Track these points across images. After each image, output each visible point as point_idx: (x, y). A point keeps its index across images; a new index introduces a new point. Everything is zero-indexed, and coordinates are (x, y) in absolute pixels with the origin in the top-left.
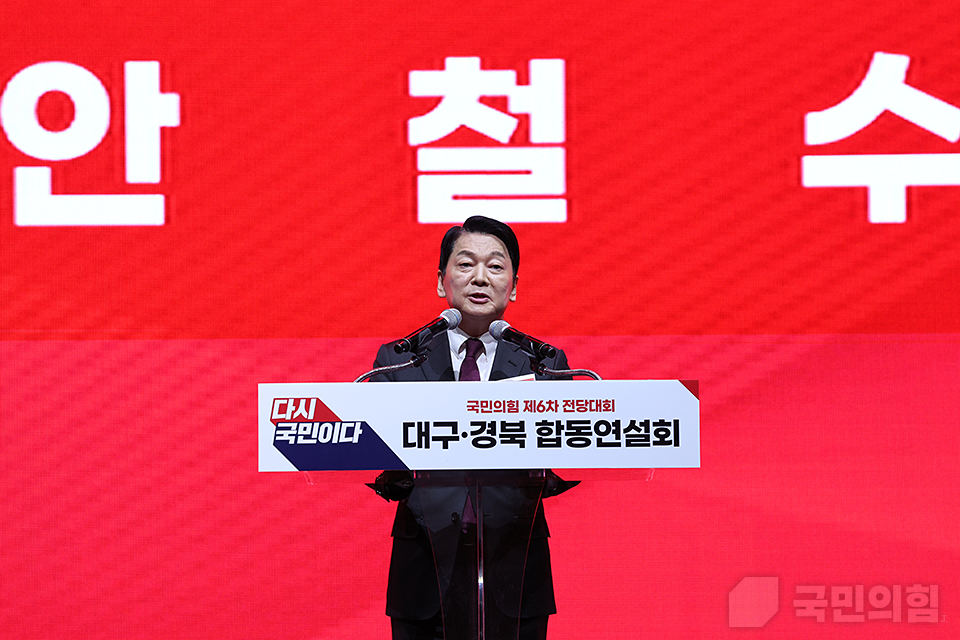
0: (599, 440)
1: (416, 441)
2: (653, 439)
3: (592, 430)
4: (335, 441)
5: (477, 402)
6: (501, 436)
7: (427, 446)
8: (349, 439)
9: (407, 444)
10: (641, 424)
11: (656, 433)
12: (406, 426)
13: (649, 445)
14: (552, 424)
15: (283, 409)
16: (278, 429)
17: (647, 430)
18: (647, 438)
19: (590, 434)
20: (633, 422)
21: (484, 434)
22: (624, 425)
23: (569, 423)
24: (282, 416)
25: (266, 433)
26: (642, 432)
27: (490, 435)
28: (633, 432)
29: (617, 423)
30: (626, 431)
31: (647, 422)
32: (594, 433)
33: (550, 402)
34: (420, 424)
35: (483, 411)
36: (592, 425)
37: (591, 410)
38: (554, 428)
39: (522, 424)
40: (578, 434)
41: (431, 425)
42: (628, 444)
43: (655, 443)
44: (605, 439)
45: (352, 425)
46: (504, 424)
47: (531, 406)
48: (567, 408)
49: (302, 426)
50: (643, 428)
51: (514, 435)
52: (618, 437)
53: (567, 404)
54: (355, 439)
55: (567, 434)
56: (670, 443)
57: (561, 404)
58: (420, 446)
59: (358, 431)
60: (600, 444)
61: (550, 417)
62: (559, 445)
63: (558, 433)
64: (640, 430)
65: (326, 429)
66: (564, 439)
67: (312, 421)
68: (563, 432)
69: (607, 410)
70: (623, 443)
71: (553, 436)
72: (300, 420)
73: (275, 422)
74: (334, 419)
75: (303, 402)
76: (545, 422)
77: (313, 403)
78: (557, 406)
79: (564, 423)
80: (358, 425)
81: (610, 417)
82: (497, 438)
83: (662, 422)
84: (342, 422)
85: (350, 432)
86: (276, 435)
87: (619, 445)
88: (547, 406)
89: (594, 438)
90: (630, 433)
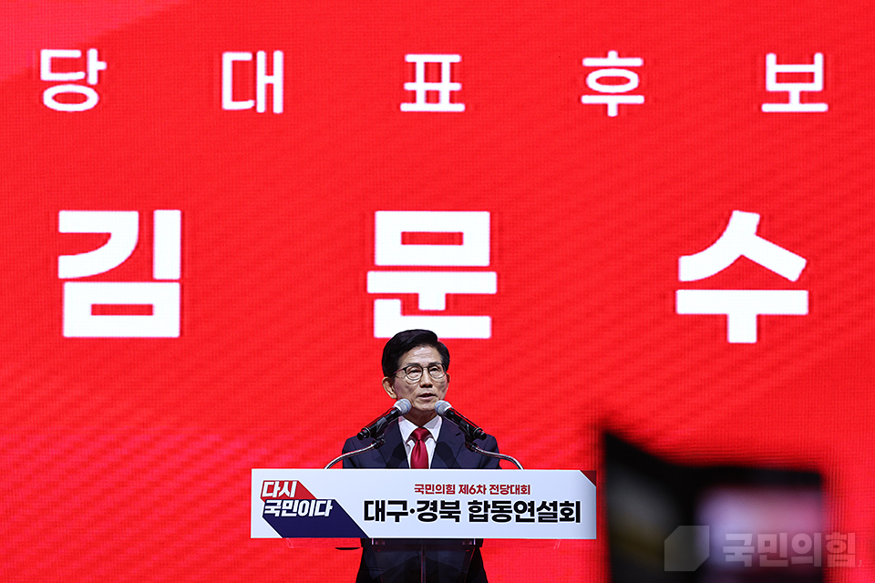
0: (518, 517)
1: (374, 515)
2: (560, 516)
3: (512, 509)
4: (311, 515)
5: (422, 486)
6: (441, 512)
7: (383, 520)
8: (322, 513)
9: (367, 518)
10: (551, 504)
11: (562, 512)
12: (367, 503)
13: (556, 521)
14: (481, 503)
15: (271, 489)
16: (267, 504)
17: (555, 509)
18: (555, 515)
19: (511, 512)
20: (544, 503)
21: (428, 511)
22: (537, 506)
23: (494, 503)
24: (270, 495)
25: (257, 507)
26: (552, 511)
27: (431, 512)
28: (544, 510)
29: (532, 504)
30: (538, 509)
31: (555, 503)
32: (514, 511)
33: (480, 486)
34: (377, 502)
35: (427, 493)
36: (512, 505)
37: (512, 493)
38: (482, 507)
39: (457, 503)
40: (501, 511)
41: (386, 503)
42: (541, 520)
43: (561, 520)
44: (522, 516)
45: (324, 502)
46: (443, 503)
47: (465, 489)
48: (493, 491)
49: (285, 502)
50: (552, 508)
51: (451, 511)
52: (532, 515)
53: (493, 488)
54: (327, 514)
55: (492, 512)
56: (573, 519)
57: (488, 488)
58: (377, 520)
59: (329, 507)
60: (518, 519)
61: (480, 498)
62: (486, 520)
63: (486, 510)
64: (549, 509)
65: (304, 505)
66: (490, 515)
67: (293, 499)
68: (489, 510)
69: (524, 493)
70: (537, 520)
71: (482, 513)
72: (284, 497)
73: (264, 499)
74: (310, 498)
75: (286, 484)
76: (475, 502)
77: (294, 484)
78: (485, 489)
79: (490, 503)
80: (329, 502)
81: (526, 499)
82: (437, 514)
83: (567, 503)
84: (317, 500)
85: (323, 508)
86: (265, 510)
87: (533, 520)
88: (477, 489)
89: (513, 515)
90: (542, 511)
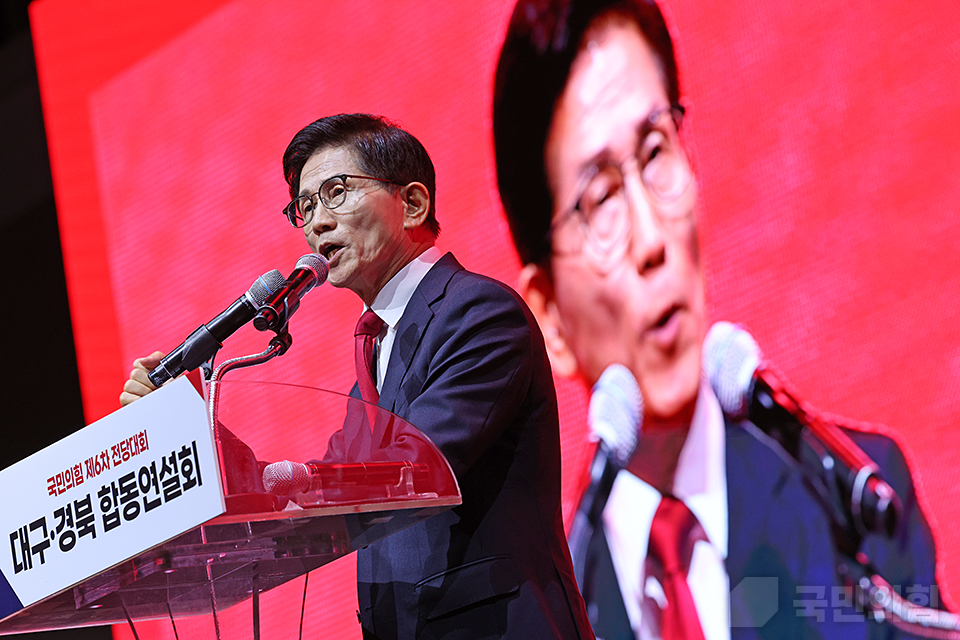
1: (22, 559)
2: (183, 480)
3: (138, 488)
5: (53, 479)
6: (77, 525)
7: (30, 565)
9: (16, 568)
10: (170, 461)
11: (183, 471)
12: (13, 538)
13: (179, 493)
14: (109, 489)
17: (176, 469)
18: (178, 481)
19: (136, 494)
20: (164, 460)
21: (66, 528)
22: (159, 470)
23: (122, 481)
26: (173, 475)
27: (69, 528)
28: (167, 476)
29: (153, 468)
30: (161, 476)
32: (140, 492)
33: (102, 456)
34: (21, 531)
35: (60, 492)
36: (136, 479)
37: (133, 454)
38: (110, 495)
39: (88, 501)
40: (125, 499)
41: (29, 529)
42: (166, 497)
43: (187, 486)
44: (149, 497)
46: (76, 505)
47: (94, 467)
48: (116, 459)
50: (172, 466)
51: (86, 519)
52: (158, 492)
53: (115, 453)
55: (121, 502)
56: (195, 481)
57: (110, 454)
58: (26, 567)
60: (149, 507)
61: (106, 478)
63: (116, 505)
64: (170, 471)
66: (121, 510)
68: (119, 498)
69: (143, 449)
70: (163, 498)
71: (112, 510)
76: (105, 490)
78: (108, 459)
79: (117, 484)
81: (147, 460)
82: (75, 529)
83: (184, 450)
87: (159, 502)
88: (101, 462)
90: (164, 480)
